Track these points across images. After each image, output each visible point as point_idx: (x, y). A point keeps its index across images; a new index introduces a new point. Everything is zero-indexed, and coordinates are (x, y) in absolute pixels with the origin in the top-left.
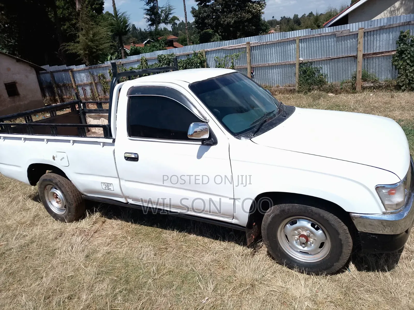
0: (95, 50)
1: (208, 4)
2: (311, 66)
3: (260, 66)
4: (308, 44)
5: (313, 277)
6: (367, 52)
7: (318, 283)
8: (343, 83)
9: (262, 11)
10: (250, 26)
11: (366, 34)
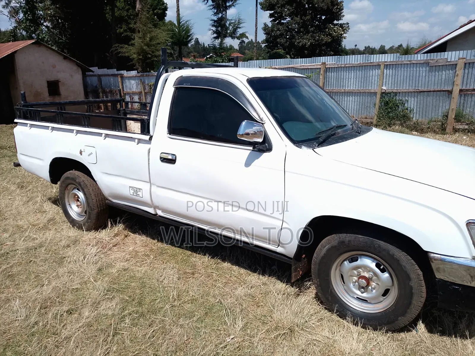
0: (150, 56)
1: (282, 21)
2: (395, 97)
3: (335, 91)
4: (394, 71)
5: (370, 332)
6: (466, 88)
7: (374, 340)
8: (431, 121)
9: (344, 35)
10: (328, 51)
11: (467, 65)
